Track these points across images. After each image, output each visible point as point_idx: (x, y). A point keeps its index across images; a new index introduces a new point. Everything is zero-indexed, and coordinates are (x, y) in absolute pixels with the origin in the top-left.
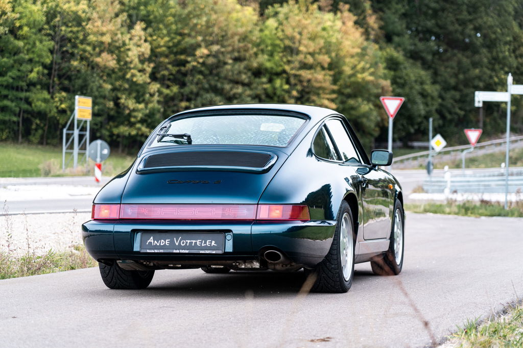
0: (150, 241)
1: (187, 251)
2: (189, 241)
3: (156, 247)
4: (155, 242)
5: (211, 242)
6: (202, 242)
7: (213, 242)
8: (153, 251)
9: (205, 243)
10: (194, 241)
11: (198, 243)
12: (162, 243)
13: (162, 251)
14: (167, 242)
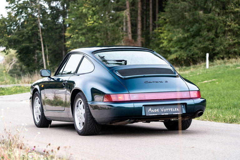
0: (149, 110)
1: (167, 114)
2: (167, 109)
3: (153, 113)
4: (152, 110)
5: (177, 109)
6: (173, 109)
7: (178, 109)
8: (152, 115)
9: (174, 110)
10: (169, 109)
11: (171, 110)
12: (156, 110)
13: (156, 114)
14: (158, 110)
